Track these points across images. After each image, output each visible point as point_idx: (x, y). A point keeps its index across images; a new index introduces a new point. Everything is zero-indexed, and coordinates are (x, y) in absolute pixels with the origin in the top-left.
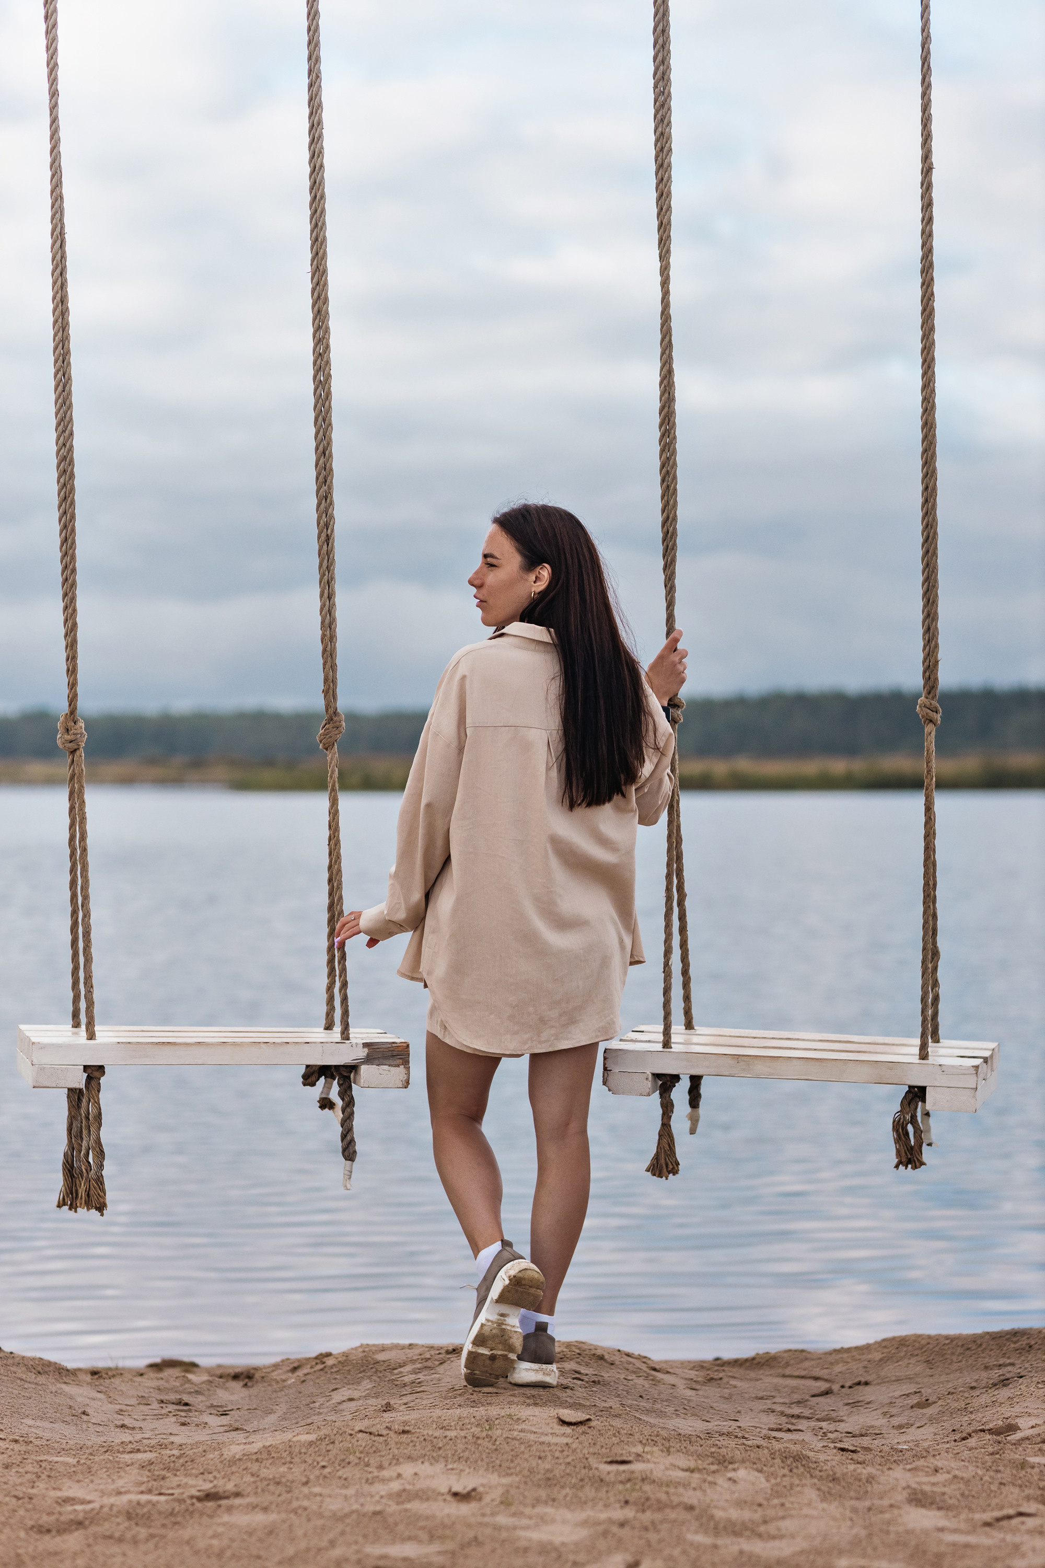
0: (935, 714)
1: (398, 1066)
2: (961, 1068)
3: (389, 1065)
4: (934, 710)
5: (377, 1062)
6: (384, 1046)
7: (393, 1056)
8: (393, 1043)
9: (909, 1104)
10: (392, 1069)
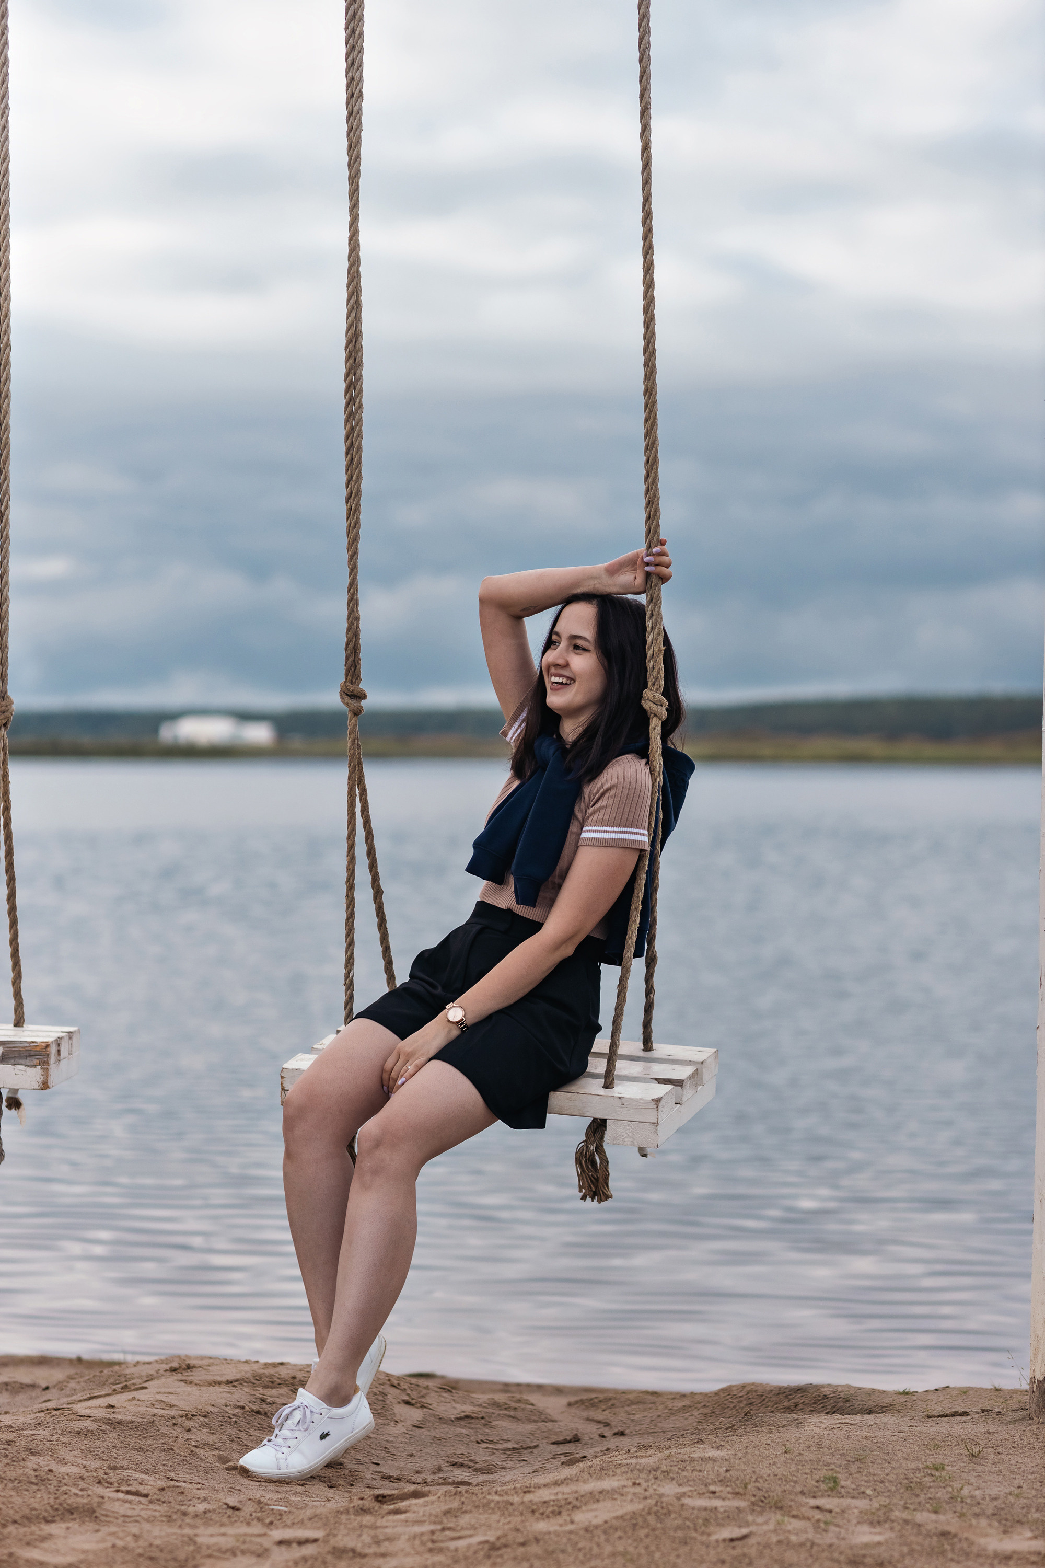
0: (659, 707)
1: (35, 1066)
2: (641, 1101)
3: (26, 1065)
4: (658, 703)
5: (13, 1061)
6: (21, 1045)
7: (30, 1056)
8: (33, 1042)
9: (594, 1133)
10: (28, 1069)
